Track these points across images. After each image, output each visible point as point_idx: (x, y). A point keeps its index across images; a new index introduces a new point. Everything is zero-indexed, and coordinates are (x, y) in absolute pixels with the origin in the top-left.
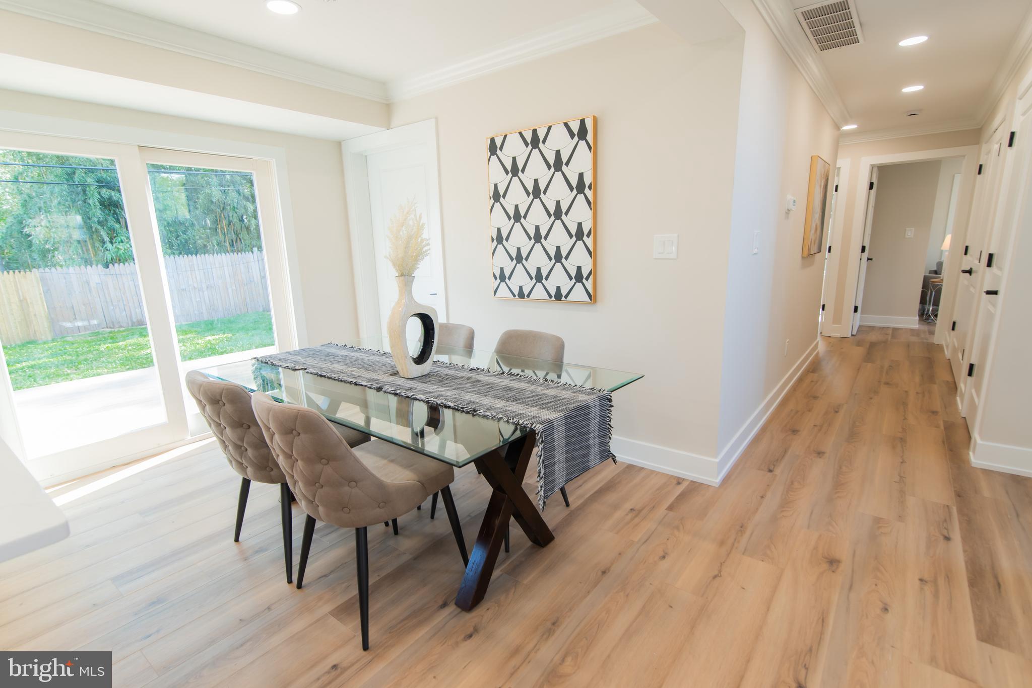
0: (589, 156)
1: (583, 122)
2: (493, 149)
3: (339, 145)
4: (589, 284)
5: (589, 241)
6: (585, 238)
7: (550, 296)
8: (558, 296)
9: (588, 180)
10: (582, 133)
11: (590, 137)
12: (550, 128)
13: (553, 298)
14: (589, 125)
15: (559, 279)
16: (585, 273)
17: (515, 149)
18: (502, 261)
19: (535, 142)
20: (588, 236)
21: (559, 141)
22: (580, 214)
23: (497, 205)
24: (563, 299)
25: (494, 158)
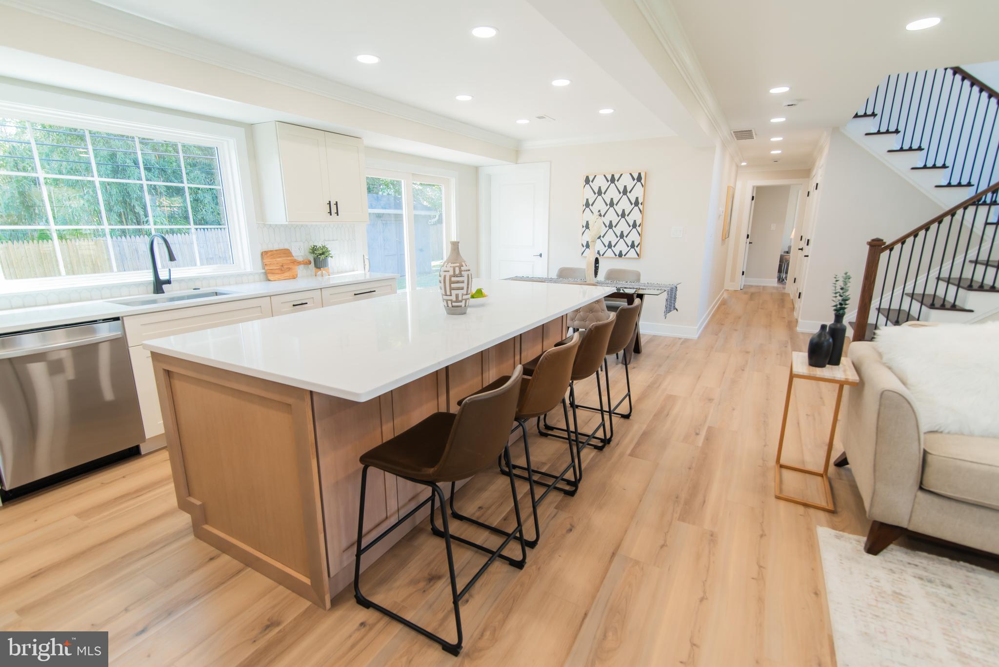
0: (642, 189)
1: (640, 174)
2: (587, 181)
3: (476, 169)
4: (638, 249)
5: (639, 229)
6: (637, 227)
7: (616, 255)
8: (620, 255)
9: (640, 201)
10: (639, 179)
11: (643, 181)
12: (621, 175)
13: (617, 256)
14: (643, 175)
15: (621, 247)
16: (636, 244)
17: (600, 182)
18: (588, 236)
19: (613, 180)
20: (639, 226)
21: (627, 181)
22: (635, 215)
23: (587, 209)
24: (623, 256)
25: (587, 186)
